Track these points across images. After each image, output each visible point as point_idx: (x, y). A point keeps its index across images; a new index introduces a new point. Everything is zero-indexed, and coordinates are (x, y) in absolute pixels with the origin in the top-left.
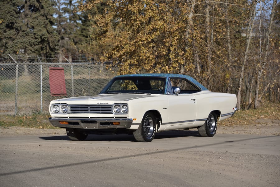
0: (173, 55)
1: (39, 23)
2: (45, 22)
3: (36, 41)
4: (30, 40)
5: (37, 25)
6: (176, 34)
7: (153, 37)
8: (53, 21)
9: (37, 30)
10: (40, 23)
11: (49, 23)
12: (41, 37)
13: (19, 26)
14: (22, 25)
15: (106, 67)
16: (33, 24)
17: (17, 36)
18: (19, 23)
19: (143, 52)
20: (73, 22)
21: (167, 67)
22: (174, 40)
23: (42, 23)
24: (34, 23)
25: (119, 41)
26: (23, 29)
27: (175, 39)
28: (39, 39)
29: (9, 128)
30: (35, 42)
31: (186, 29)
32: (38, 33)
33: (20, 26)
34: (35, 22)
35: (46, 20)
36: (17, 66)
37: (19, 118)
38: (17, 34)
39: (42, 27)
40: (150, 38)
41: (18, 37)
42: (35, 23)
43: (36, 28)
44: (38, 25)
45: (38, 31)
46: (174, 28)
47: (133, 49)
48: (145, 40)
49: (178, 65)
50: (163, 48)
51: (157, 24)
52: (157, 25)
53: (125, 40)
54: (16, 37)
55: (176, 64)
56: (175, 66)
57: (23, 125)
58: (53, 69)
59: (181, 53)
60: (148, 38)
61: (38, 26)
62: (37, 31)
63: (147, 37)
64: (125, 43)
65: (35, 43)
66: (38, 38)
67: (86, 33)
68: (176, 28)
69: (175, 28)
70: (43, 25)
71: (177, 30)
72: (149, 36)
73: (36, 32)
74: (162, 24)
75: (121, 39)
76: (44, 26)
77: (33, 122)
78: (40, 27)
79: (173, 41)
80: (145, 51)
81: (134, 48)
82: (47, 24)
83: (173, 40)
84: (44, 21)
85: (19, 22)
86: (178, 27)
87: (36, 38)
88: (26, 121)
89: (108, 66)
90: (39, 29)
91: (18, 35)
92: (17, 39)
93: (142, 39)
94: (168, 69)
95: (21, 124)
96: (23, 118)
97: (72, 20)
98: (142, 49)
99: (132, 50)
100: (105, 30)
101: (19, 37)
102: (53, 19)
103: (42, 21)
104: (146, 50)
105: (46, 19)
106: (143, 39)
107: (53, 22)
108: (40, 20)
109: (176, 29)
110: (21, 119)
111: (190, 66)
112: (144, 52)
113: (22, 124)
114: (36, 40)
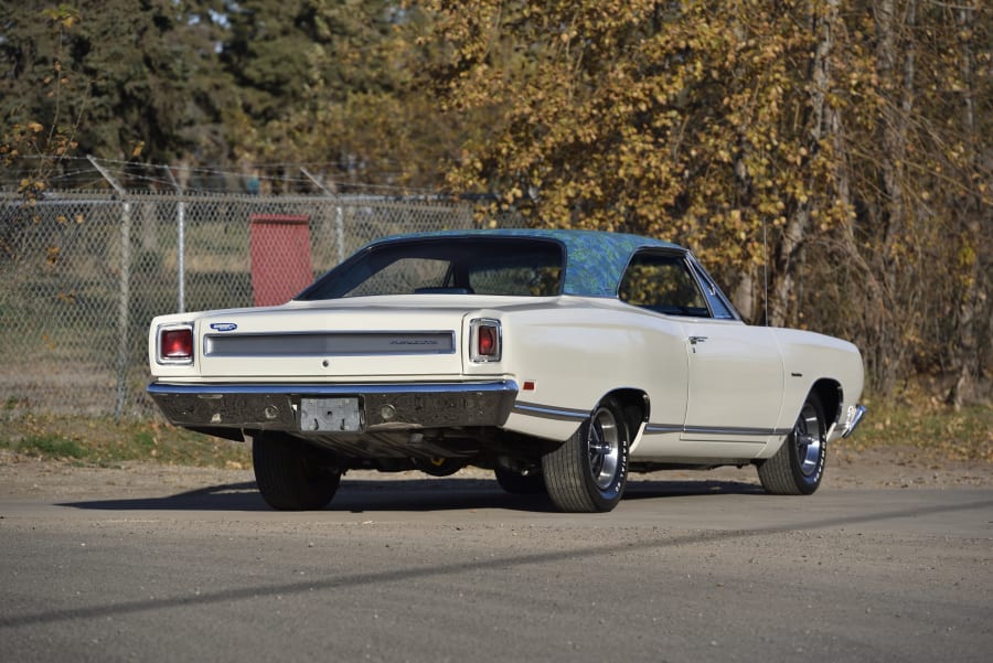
0: (761, 164)
1: (113, 24)
2: (136, 21)
3: (101, 106)
4: (70, 98)
5: (105, 33)
6: (777, 76)
7: (676, 85)
8: (171, 17)
9: (105, 53)
10: (118, 25)
11: (152, 25)
12: (120, 86)
13: (23, 38)
14: (38, 36)
15: (477, 215)
16: (88, 29)
17: (15, 82)
18: (23, 27)
19: (633, 150)
20: (196, 20)
21: (736, 214)
22: (769, 102)
23: (125, 27)
24: (90, 24)
25: (527, 102)
26: (42, 52)
27: (770, 97)
28: (111, 95)
29: (119, 468)
30: (95, 108)
31: (812, 55)
32: (110, 70)
33: (29, 37)
34: (93, 20)
35: (141, 14)
36: (127, 207)
37: (135, 426)
38: (17, 75)
39: (126, 42)
40: (662, 89)
41: (17, 88)
42: (95, 24)
43: (99, 49)
44: (109, 33)
45: (106, 60)
46: (769, 49)
47: (589, 135)
48: (641, 96)
49: (781, 205)
50: (717, 136)
51: (690, 32)
52: (692, 37)
53: (558, 99)
54: (12, 86)
55: (773, 201)
56: (772, 209)
57: (159, 458)
58: (268, 222)
59: (795, 156)
60: (657, 89)
61: (109, 39)
62: (102, 58)
63: (653, 85)
64: (555, 110)
65: (95, 114)
66: (107, 92)
67: (260, 70)
68: (777, 49)
69: (770, 51)
70: (130, 32)
71: (779, 56)
72: (658, 84)
73: (101, 65)
74: (716, 30)
75: (540, 95)
76: (134, 37)
77: (195, 445)
78: (118, 41)
79: (763, 106)
80: (639, 146)
81: (595, 130)
82: (145, 29)
83: (763, 101)
84: (133, 17)
85: (25, 22)
86: (784, 45)
87: (96, 92)
88: (166, 439)
89: (484, 209)
90: (112, 50)
91: (21, 77)
92: (17, 95)
93: (629, 94)
94: (738, 224)
95: (149, 451)
96: (152, 429)
97: (194, 13)
98: (629, 136)
99: (588, 140)
100: (469, 57)
101: (26, 84)
102: (172, 8)
103: (125, 16)
104: (644, 142)
105: (142, 10)
106: (635, 95)
107: (169, 21)
108: (117, 13)
109: (774, 52)
110: (143, 430)
111: (834, 209)
112: (638, 149)
113: (154, 452)
114: (97, 100)
